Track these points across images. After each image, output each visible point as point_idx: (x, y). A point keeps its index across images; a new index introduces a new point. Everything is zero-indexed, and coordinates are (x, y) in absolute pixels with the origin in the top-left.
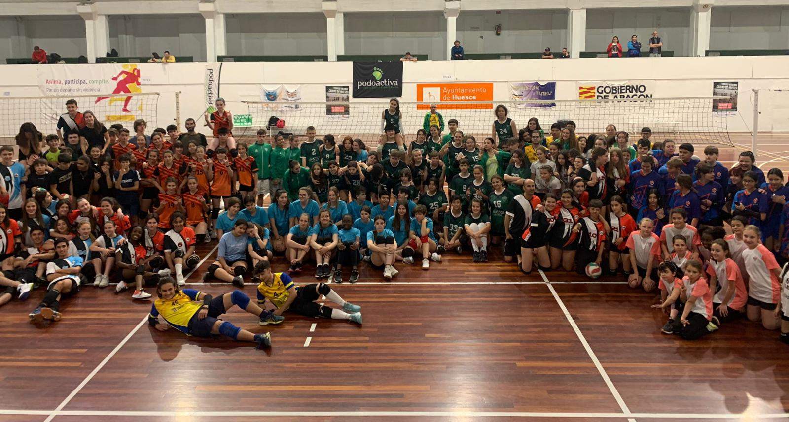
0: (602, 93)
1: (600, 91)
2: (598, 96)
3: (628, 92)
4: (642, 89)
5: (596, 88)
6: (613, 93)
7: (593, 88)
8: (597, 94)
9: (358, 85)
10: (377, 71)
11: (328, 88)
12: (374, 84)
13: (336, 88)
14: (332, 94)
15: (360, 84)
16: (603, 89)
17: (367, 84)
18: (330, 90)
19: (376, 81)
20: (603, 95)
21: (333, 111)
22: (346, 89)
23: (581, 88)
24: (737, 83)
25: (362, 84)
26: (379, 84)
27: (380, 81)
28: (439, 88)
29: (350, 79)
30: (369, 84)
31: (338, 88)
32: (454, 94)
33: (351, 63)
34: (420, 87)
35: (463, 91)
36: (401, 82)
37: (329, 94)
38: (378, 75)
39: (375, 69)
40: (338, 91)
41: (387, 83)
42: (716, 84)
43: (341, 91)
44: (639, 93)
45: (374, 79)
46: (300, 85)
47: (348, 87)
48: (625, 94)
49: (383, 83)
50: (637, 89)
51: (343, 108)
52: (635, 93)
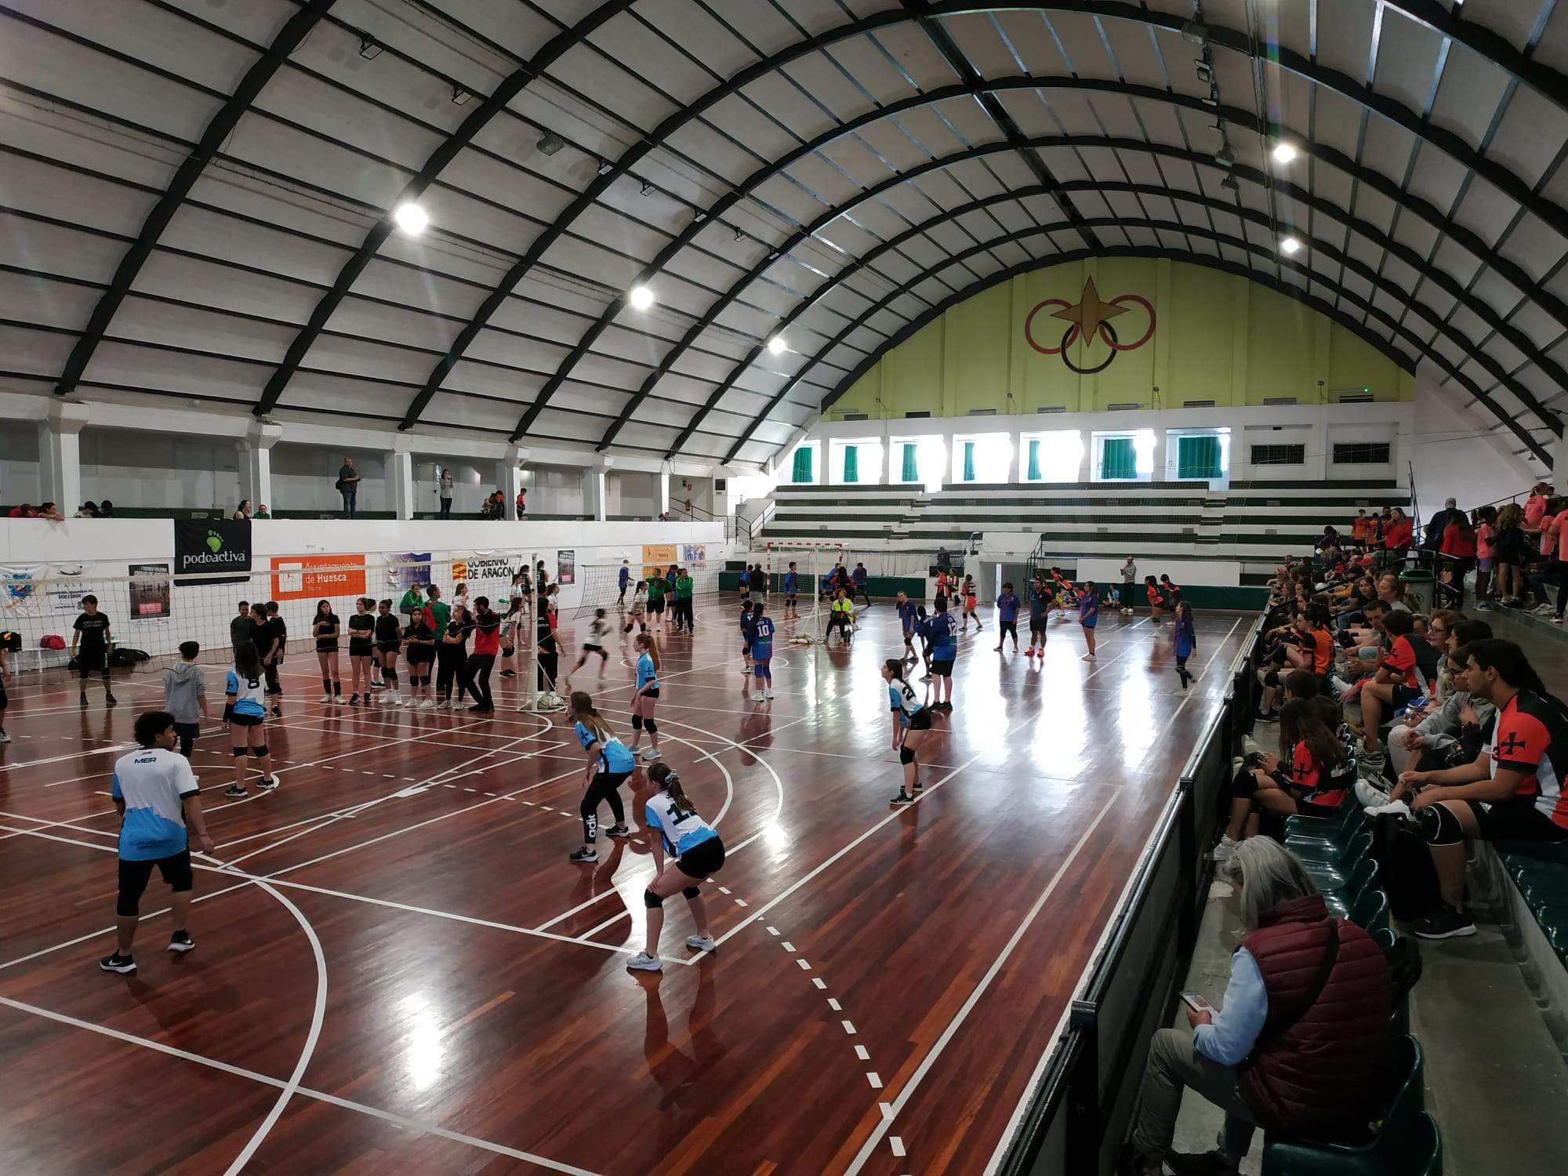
0: (472, 566)
1: (470, 565)
2: (469, 571)
3: (494, 566)
4: (505, 562)
6: (482, 567)
7: (464, 561)
8: (468, 568)
9: (185, 562)
10: (213, 536)
11: (132, 569)
13: (147, 568)
14: (140, 578)
15: (187, 559)
16: (473, 561)
17: (198, 559)
18: (136, 572)
19: (212, 554)
20: (473, 569)
21: (142, 611)
22: (163, 569)
24: (573, 551)
25: (191, 559)
28: (300, 565)
29: (171, 552)
30: (201, 559)
31: (150, 569)
32: (322, 572)
33: (172, 521)
34: (276, 562)
35: (331, 567)
37: (134, 580)
38: (215, 542)
39: (210, 533)
40: (150, 574)
42: (560, 553)
43: (155, 574)
44: (503, 566)
47: (166, 566)
48: (492, 568)
49: (223, 558)
50: (501, 562)
51: (160, 605)
52: (499, 566)
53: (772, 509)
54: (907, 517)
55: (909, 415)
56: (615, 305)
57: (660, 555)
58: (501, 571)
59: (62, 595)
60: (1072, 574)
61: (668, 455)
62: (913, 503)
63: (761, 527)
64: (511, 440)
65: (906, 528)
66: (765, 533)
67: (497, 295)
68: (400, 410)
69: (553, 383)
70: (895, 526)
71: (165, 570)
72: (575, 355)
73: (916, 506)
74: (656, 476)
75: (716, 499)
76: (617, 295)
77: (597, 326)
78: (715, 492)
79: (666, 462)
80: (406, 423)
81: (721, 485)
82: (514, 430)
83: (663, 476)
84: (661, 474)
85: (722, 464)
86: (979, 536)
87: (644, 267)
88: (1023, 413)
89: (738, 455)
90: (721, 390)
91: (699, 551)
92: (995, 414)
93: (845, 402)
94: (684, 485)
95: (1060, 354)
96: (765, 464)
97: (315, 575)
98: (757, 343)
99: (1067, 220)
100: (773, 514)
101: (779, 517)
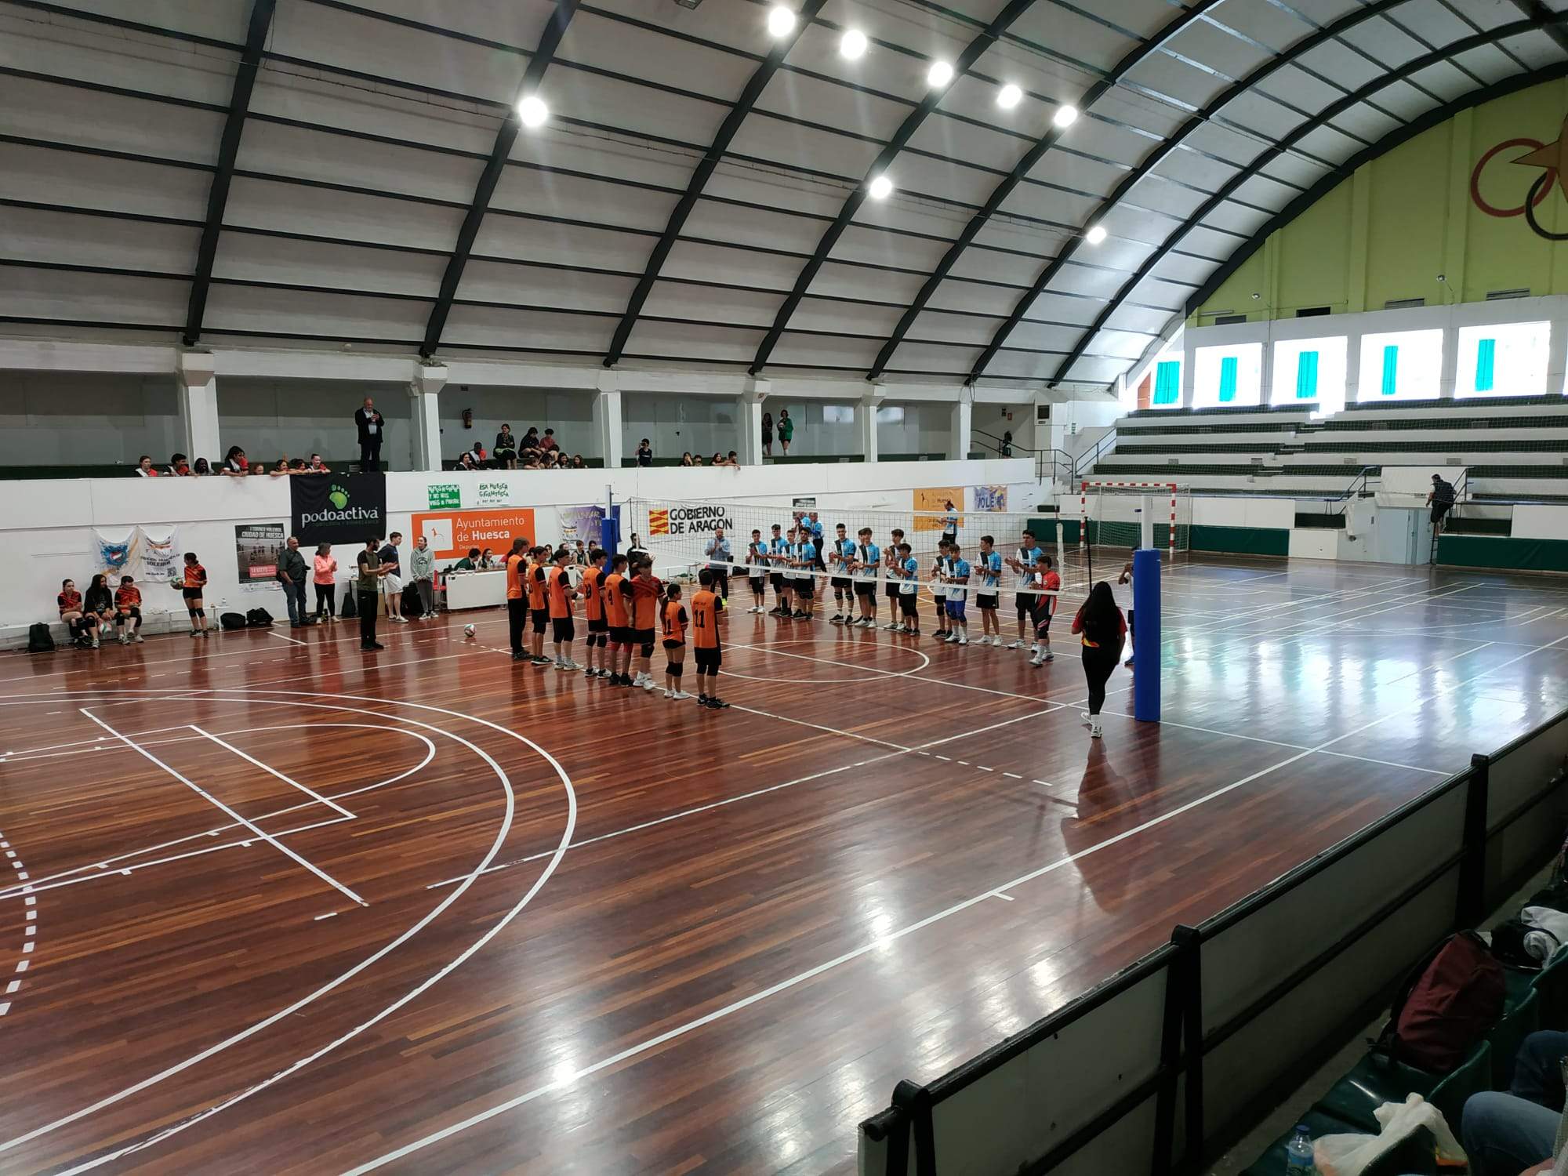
0: (675, 519)
1: (674, 517)
2: (672, 524)
3: (706, 518)
4: (721, 513)
5: (669, 511)
6: (689, 518)
7: (665, 513)
8: (670, 521)
10: (337, 491)
11: (240, 530)
12: (332, 516)
13: (257, 529)
14: (248, 541)
15: (306, 518)
16: (677, 513)
17: (319, 517)
18: (245, 533)
19: (337, 511)
20: (677, 522)
21: (252, 575)
22: (277, 529)
23: (651, 513)
24: (814, 499)
26: (344, 516)
27: (344, 510)
28: (450, 521)
29: (285, 509)
30: (323, 516)
31: (260, 529)
32: (475, 529)
34: (417, 520)
35: (489, 523)
36: (383, 512)
37: (242, 541)
38: (339, 498)
39: (334, 488)
40: (262, 534)
41: (357, 514)
43: (268, 535)
44: (717, 518)
45: (332, 507)
46: (175, 526)
47: (281, 526)
48: (703, 520)
49: (349, 515)
50: (715, 512)
51: (274, 567)
52: (712, 517)
53: (1112, 441)
54: (1287, 447)
55: (1302, 313)
56: (854, 200)
57: (939, 500)
58: (713, 524)
59: (151, 562)
60: (1505, 525)
61: (969, 379)
62: (1298, 428)
63: (1094, 462)
64: (752, 372)
65: (1283, 460)
66: (1100, 469)
67: (688, 198)
68: (603, 344)
69: (791, 301)
70: (1268, 459)
71: (280, 529)
72: (812, 265)
73: (1304, 432)
74: (954, 405)
75: (1038, 429)
76: (854, 186)
77: (836, 228)
78: (1037, 421)
79: (966, 389)
80: (611, 358)
81: (1044, 412)
82: (753, 360)
83: (962, 406)
84: (958, 403)
85: (1049, 386)
86: (1376, 471)
87: (883, 148)
88: (1463, 301)
89: (1068, 375)
90: (1029, 296)
91: (997, 495)
92: (1423, 305)
93: (1217, 303)
94: (1004, 414)
95: (1523, 216)
96: (1113, 384)
97: (469, 531)
98: (1073, 234)
99: (1526, 17)
100: (1114, 445)
101: (1120, 450)
